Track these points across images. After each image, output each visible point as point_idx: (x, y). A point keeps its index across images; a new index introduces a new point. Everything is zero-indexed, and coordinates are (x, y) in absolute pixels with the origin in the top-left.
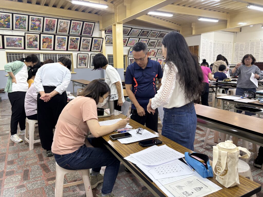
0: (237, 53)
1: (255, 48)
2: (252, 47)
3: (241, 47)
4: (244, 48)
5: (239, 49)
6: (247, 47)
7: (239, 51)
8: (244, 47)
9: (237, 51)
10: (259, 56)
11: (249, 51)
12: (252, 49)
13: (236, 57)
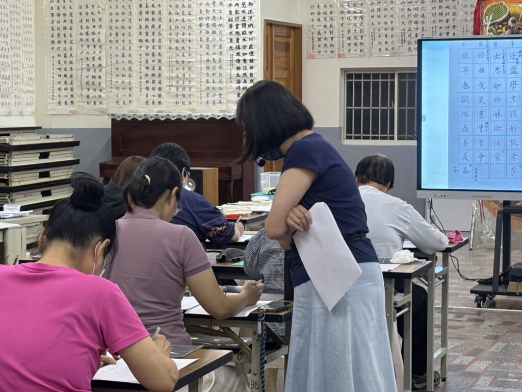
0: (62, 59)
1: (165, 34)
2: (150, 23)
3: (84, 24)
4: (103, 31)
5: (76, 37)
6: (119, 24)
7: (74, 46)
8: (106, 23)
9: (62, 45)
10: (192, 84)
11: (134, 48)
12: (150, 39)
13: (63, 80)
